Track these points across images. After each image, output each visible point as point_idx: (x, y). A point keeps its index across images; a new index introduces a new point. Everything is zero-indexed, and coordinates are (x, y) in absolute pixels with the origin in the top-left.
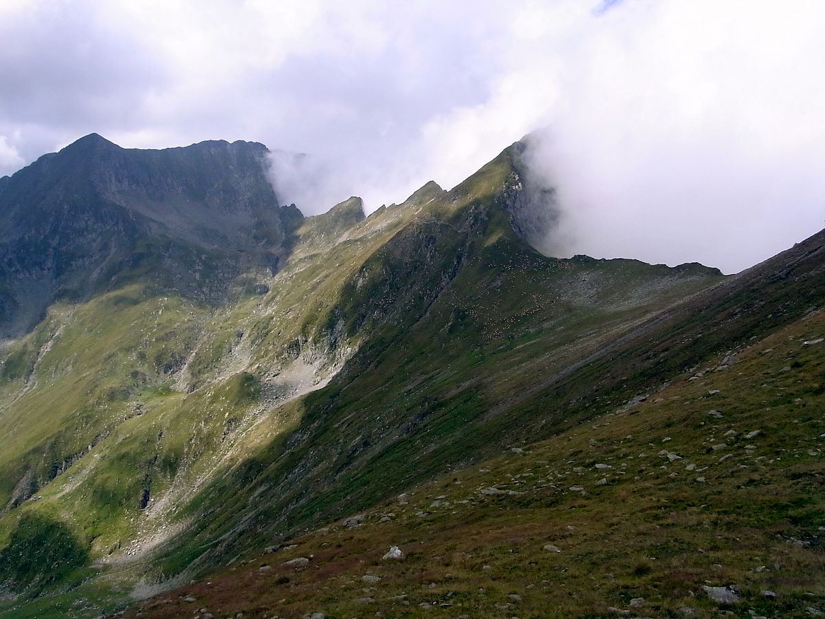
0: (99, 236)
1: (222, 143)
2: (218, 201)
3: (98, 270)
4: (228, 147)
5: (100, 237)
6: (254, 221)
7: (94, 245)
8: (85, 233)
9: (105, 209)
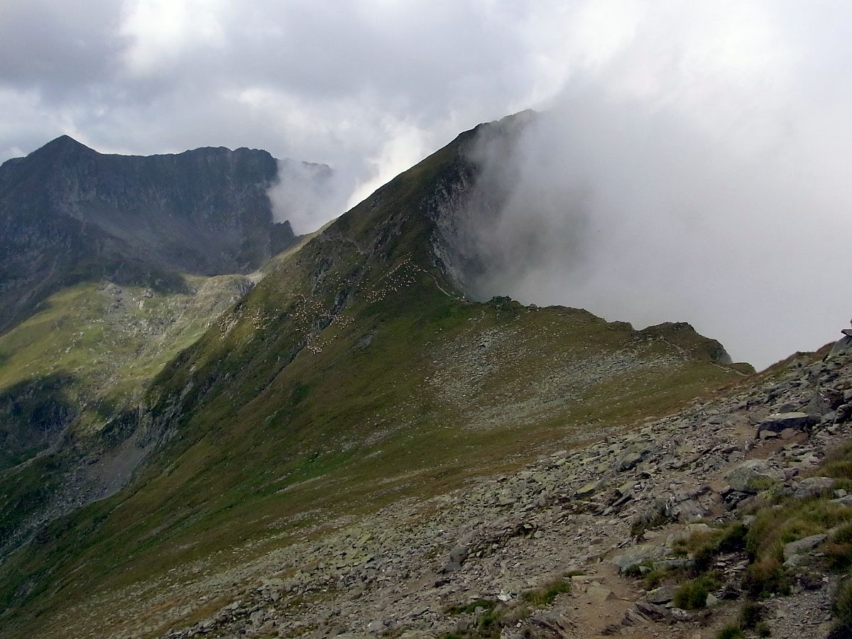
0: (41, 253)
1: (222, 151)
2: (206, 217)
3: (29, 294)
4: (229, 155)
5: (42, 255)
6: (242, 241)
7: (33, 263)
8: (26, 250)
9: (54, 221)
